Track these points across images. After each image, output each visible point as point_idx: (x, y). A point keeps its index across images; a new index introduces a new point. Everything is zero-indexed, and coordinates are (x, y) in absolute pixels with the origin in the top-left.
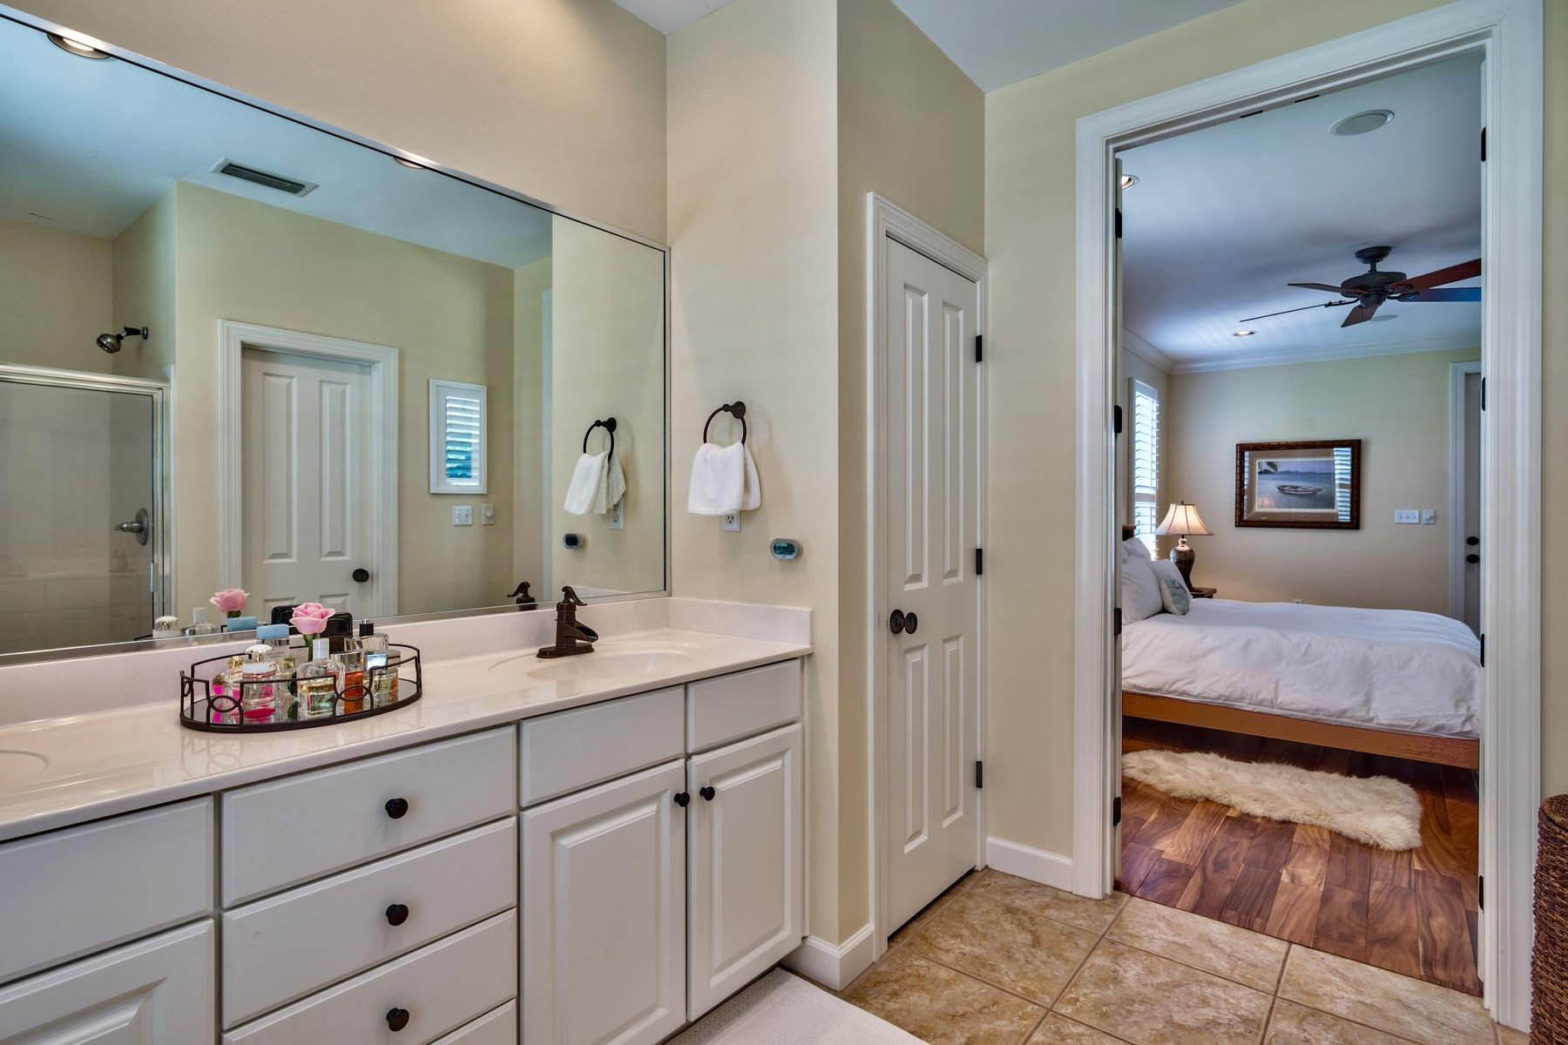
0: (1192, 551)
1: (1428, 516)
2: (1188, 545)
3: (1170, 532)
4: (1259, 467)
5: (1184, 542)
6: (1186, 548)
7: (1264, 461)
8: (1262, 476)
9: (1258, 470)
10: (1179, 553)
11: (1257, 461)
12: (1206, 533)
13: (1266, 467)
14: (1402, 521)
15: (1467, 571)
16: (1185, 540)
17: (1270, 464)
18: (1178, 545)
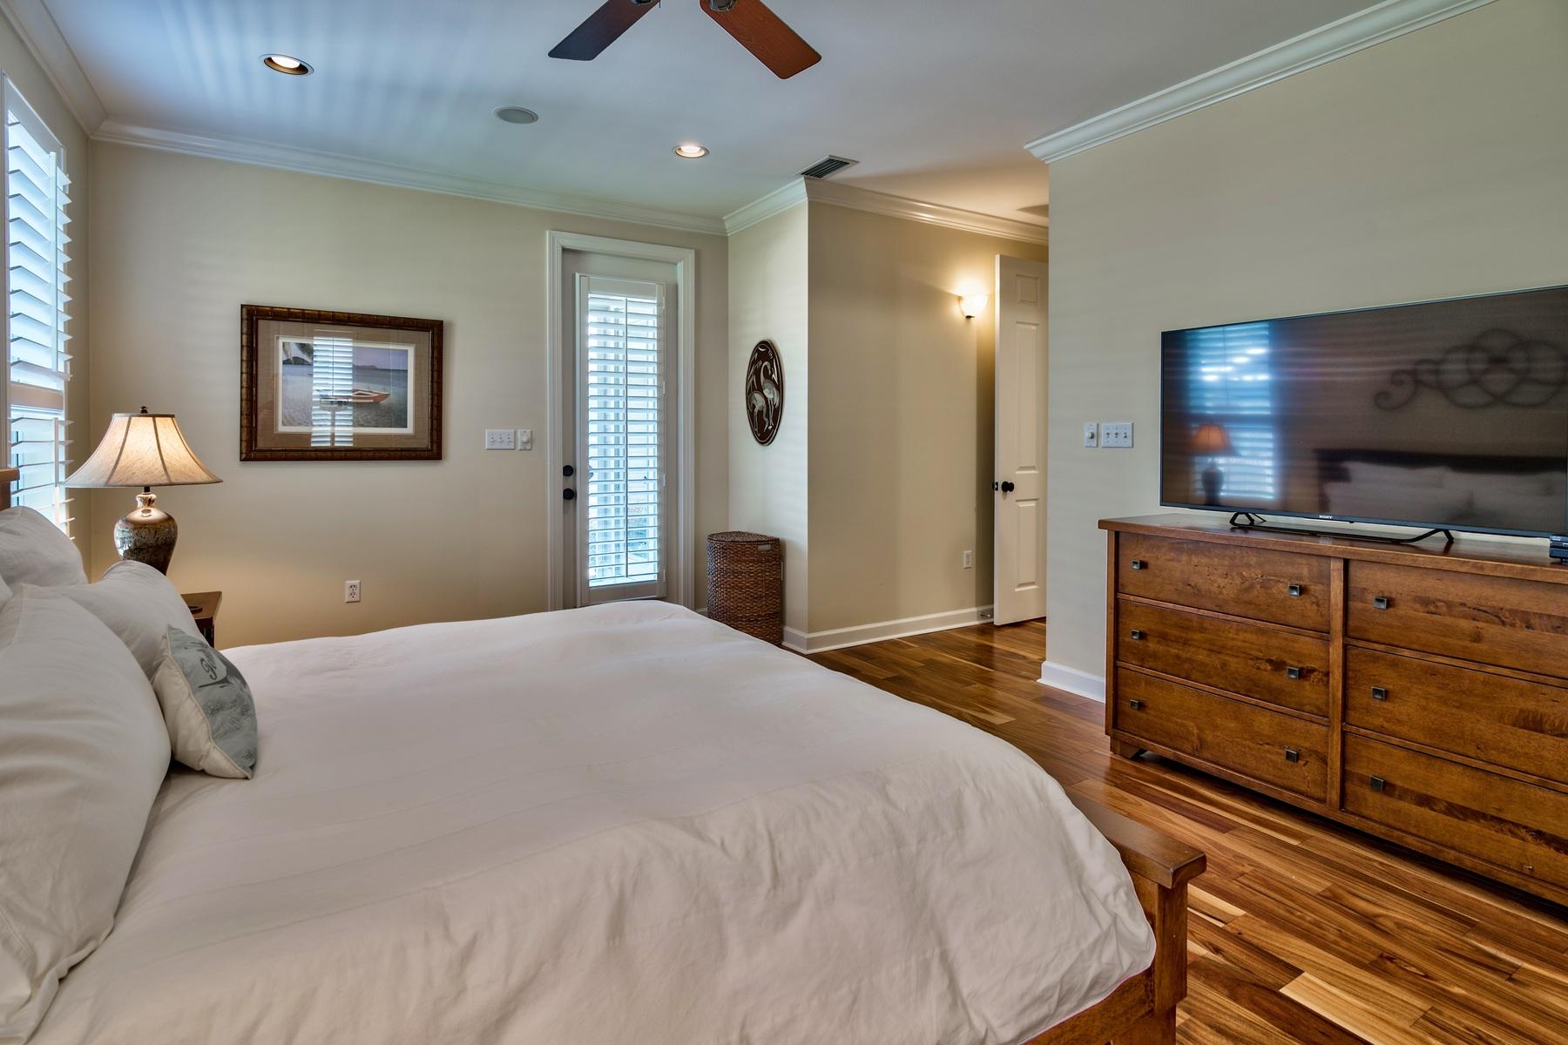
0: (169, 519)
1: (525, 439)
2: (159, 508)
3: (114, 480)
4: (285, 351)
5: (149, 502)
6: (155, 514)
7: (293, 341)
8: (290, 368)
9: (281, 357)
10: (138, 526)
11: (281, 341)
12: (204, 477)
13: (296, 352)
14: (496, 446)
15: (565, 512)
16: (153, 496)
17: (303, 347)
18: (134, 508)
